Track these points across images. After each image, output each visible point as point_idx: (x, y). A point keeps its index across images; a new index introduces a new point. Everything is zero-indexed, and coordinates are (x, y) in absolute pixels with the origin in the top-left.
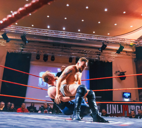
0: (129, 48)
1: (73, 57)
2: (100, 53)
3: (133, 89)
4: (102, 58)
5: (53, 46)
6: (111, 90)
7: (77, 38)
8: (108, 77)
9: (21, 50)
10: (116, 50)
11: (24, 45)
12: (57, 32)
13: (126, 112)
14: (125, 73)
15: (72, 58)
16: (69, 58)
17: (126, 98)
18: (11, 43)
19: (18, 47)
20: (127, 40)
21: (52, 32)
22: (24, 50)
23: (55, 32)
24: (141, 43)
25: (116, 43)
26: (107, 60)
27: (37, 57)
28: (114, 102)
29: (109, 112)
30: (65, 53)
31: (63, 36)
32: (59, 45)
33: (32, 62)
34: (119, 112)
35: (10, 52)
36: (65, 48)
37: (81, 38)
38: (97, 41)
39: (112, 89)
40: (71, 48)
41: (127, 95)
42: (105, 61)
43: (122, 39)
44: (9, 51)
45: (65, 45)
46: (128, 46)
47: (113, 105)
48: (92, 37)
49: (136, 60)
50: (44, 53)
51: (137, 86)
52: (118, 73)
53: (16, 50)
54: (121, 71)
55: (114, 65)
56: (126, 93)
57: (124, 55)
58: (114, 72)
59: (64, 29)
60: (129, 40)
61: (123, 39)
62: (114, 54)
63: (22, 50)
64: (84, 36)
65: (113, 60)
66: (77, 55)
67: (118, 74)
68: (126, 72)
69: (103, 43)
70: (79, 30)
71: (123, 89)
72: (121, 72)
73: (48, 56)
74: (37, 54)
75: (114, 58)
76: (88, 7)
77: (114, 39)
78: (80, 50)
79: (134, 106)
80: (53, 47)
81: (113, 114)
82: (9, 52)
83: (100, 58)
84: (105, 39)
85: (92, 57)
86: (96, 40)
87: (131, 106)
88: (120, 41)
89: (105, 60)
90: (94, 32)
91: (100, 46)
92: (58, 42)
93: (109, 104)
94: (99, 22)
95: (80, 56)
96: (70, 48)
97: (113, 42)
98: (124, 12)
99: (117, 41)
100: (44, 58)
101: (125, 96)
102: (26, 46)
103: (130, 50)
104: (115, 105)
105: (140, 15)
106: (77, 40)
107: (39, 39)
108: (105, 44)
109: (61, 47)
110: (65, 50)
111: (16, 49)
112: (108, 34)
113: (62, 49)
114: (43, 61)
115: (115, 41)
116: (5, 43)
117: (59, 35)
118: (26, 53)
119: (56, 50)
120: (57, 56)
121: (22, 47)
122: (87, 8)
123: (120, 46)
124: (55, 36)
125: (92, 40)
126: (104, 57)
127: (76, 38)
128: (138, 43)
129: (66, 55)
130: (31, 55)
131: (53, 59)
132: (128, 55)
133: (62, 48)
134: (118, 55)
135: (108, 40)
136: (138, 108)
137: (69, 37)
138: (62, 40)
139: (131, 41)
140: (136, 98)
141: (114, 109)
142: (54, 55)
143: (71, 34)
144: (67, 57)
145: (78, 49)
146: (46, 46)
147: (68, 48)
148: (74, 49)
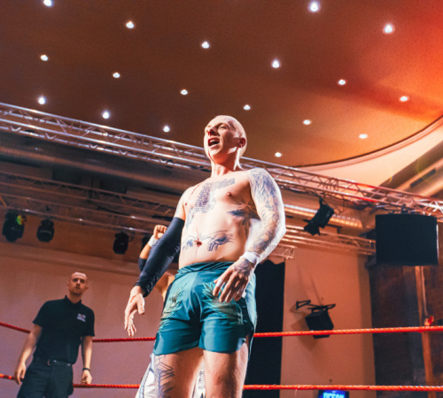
0: (351, 215)
1: (133, 232)
5: (54, 178)
7: (157, 157)
10: (304, 219)
12: (77, 125)
14: (330, 311)
15: (127, 237)
16: (117, 235)
20: (346, 186)
21: (53, 120)
23: (68, 123)
24: (396, 200)
25: (304, 194)
30: (101, 212)
31: (100, 145)
32: (78, 177)
36: (101, 193)
37: (171, 160)
40: (130, 194)
43: (330, 179)
45: (105, 182)
46: (348, 207)
50: (8, 204)
52: (306, 310)
54: (315, 302)
56: (329, 391)
57: (332, 239)
58: (288, 305)
59: (106, 115)
60: (354, 187)
61: (332, 181)
62: (293, 234)
64: (186, 152)
65: (287, 257)
67: (303, 313)
68: (334, 306)
70: (166, 129)
72: (317, 307)
75: (293, 247)
76: (210, 43)
77: (297, 175)
78: (164, 206)
80: (51, 184)
88: (321, 187)
92: (77, 164)
94: (247, 107)
96: (125, 193)
97: (296, 186)
98: (339, 80)
99: (310, 185)
100: (7, 226)
103: (352, 224)
105: (397, 100)
106: (155, 164)
109: (86, 188)
110: (102, 201)
112: (278, 155)
113: (91, 197)
114: (4, 238)
115: (303, 183)
117: (81, 137)
122: (205, 45)
123: (318, 207)
124: (66, 142)
127: (151, 156)
128: (383, 200)
129: (103, 221)
131: (46, 232)
132: (343, 242)
133: (91, 191)
134: (309, 237)
135: (276, 177)
137: (123, 150)
138: (95, 161)
139: (359, 191)
142: (51, 217)
143: (135, 141)
144: (109, 228)
145: (156, 202)
146: (19, 178)
147: (117, 194)
148: (140, 201)
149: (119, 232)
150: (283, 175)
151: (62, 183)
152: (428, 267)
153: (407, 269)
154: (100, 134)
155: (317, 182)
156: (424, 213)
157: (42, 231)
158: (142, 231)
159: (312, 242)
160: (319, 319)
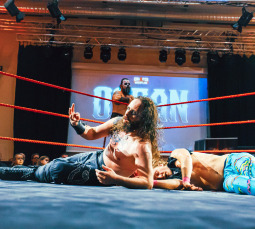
1: (170, 49)
2: (233, 35)
4: (237, 47)
5: (121, 24)
7: (179, 1)
9: (49, 39)
11: (54, 27)
15: (166, 52)
16: (160, 52)
18: (26, 24)
19: (42, 32)
22: (55, 38)
26: (252, 52)
27: (85, 52)
30: (150, 40)
32: (134, 21)
33: (76, 66)
35: (25, 46)
36: (149, 29)
38: (228, 4)
40: (164, 27)
42: (246, 54)
44: (24, 42)
45: (149, 22)
50: (100, 43)
53: (39, 40)
63: (52, 39)
66: (179, 44)
69: (244, 9)
73: (110, 49)
74: (85, 45)
78: (185, 31)
80: (121, 28)
82: (23, 45)
83: (234, 46)
85: (215, 45)
89: (247, 52)
92: (133, 14)
95: (186, 44)
96: (161, 27)
100: (102, 55)
102: (59, 30)
107: (88, 10)
109: (140, 27)
110: (150, 34)
111: (38, 36)
113: (143, 32)
114: (101, 61)
116: (12, 23)
118: (61, 44)
119: (128, 35)
120: (131, 47)
121: (50, 30)
125: (217, 3)
126: (243, 45)
129: (151, 45)
130: (73, 48)
131: (122, 55)
133: (143, 29)
137: (159, 0)
138: (142, 10)
142: (124, 47)
144: (155, 48)
145: (181, 29)
146: (104, 27)
147: (157, 28)
148: (171, 30)
149: (161, 50)
151: (126, 27)
157: (120, 55)
158: (174, 47)
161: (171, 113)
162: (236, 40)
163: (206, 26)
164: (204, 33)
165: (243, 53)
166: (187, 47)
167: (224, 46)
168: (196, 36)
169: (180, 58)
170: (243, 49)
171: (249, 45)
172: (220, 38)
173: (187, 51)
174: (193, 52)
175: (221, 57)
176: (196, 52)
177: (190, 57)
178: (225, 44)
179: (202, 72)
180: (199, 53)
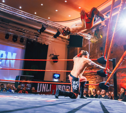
1: (10, 34)
2: (38, 34)
3: (62, 71)
4: (39, 39)
6: (43, 70)
7: (17, 15)
8: (43, 60)
10: (54, 34)
13: (54, 91)
14: (58, 57)
15: (9, 35)
16: (6, 34)
17: (56, 78)
25: (54, 28)
26: (44, 43)
28: (45, 82)
29: (39, 90)
31: (2, 9)
34: (48, 90)
36: (2, 23)
37: (21, 16)
39: (45, 70)
40: (10, 24)
41: (57, 76)
42: (42, 43)
43: (61, 25)
45: (3, 20)
47: (43, 84)
48: (33, 17)
49: (69, 46)
51: (66, 69)
52: (52, 56)
54: (55, 54)
55: (50, 48)
56: (56, 74)
57: (60, 40)
58: (48, 55)
59: (3, 1)
61: (61, 26)
62: (51, 38)
64: (25, 14)
65: (49, 43)
66: (15, 33)
68: (59, 55)
69: (43, 25)
70: (20, 8)
71: (54, 71)
72: (55, 56)
75: (51, 41)
77: (53, 23)
78: (19, 28)
79: (61, 86)
81: (43, 92)
83: (38, 39)
84: (45, 22)
85: (31, 37)
86: (36, 21)
87: (59, 86)
88: (58, 27)
89: (43, 42)
90: (35, 13)
91: (39, 28)
93: (40, 83)
94: (42, 5)
95: (18, 34)
96: (9, 23)
97: (52, 26)
98: (65, 1)
99: (55, 26)
101: (55, 77)
103: (65, 37)
104: (45, 84)
105: (78, 8)
106: (17, 16)
108: (45, 27)
110: (2, 25)
112: (49, 18)
115: (54, 25)
123: (57, 32)
125: (33, 20)
126: (41, 39)
127: (16, 14)
129: (2, 30)
132: (63, 41)
134: (55, 39)
135: (48, 23)
136: (64, 87)
137: (8, 12)
140: (63, 79)
141: (44, 87)
143: (11, 9)
144: (4, 32)
145: (17, 27)
147: (6, 23)
148: (13, 26)
149: (7, 34)
150: (49, 23)
152: (80, 48)
153: (76, 48)
154: (2, 6)
155: (57, 26)
156: (81, 36)
158: (13, 34)
159: (55, 41)
160: (55, 58)
161: (7, 62)
162: (39, 37)
163: (28, 28)
164: (27, 31)
165: (41, 42)
166: (19, 35)
167: (34, 38)
168: (23, 31)
169: (15, 39)
170: (41, 41)
171: (43, 40)
172: (33, 34)
173: (18, 37)
174: (21, 37)
175: (32, 42)
176: (22, 38)
177: (20, 39)
178: (35, 37)
179: (23, 47)
180: (23, 39)
